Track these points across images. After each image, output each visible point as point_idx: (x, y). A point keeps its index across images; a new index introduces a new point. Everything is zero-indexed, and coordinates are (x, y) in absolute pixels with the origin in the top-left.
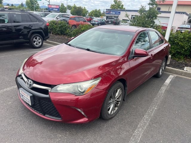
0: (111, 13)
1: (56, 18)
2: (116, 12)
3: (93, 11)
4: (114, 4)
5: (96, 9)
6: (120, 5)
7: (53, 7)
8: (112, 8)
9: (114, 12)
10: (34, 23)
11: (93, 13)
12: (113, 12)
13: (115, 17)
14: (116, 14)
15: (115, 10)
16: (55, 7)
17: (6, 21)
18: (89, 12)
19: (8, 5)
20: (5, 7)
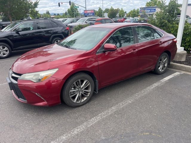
0: (146, 11)
1: (85, 22)
2: (151, 10)
3: (131, 11)
4: (150, 2)
5: (135, 9)
6: (156, 2)
7: (88, 12)
8: (148, 6)
9: (149, 10)
10: (55, 28)
11: (131, 13)
12: (147, 10)
13: (149, 15)
14: (151, 11)
15: (149, 7)
16: (90, 12)
17: (32, 28)
18: (127, 13)
19: (55, 15)
20: (52, 17)
